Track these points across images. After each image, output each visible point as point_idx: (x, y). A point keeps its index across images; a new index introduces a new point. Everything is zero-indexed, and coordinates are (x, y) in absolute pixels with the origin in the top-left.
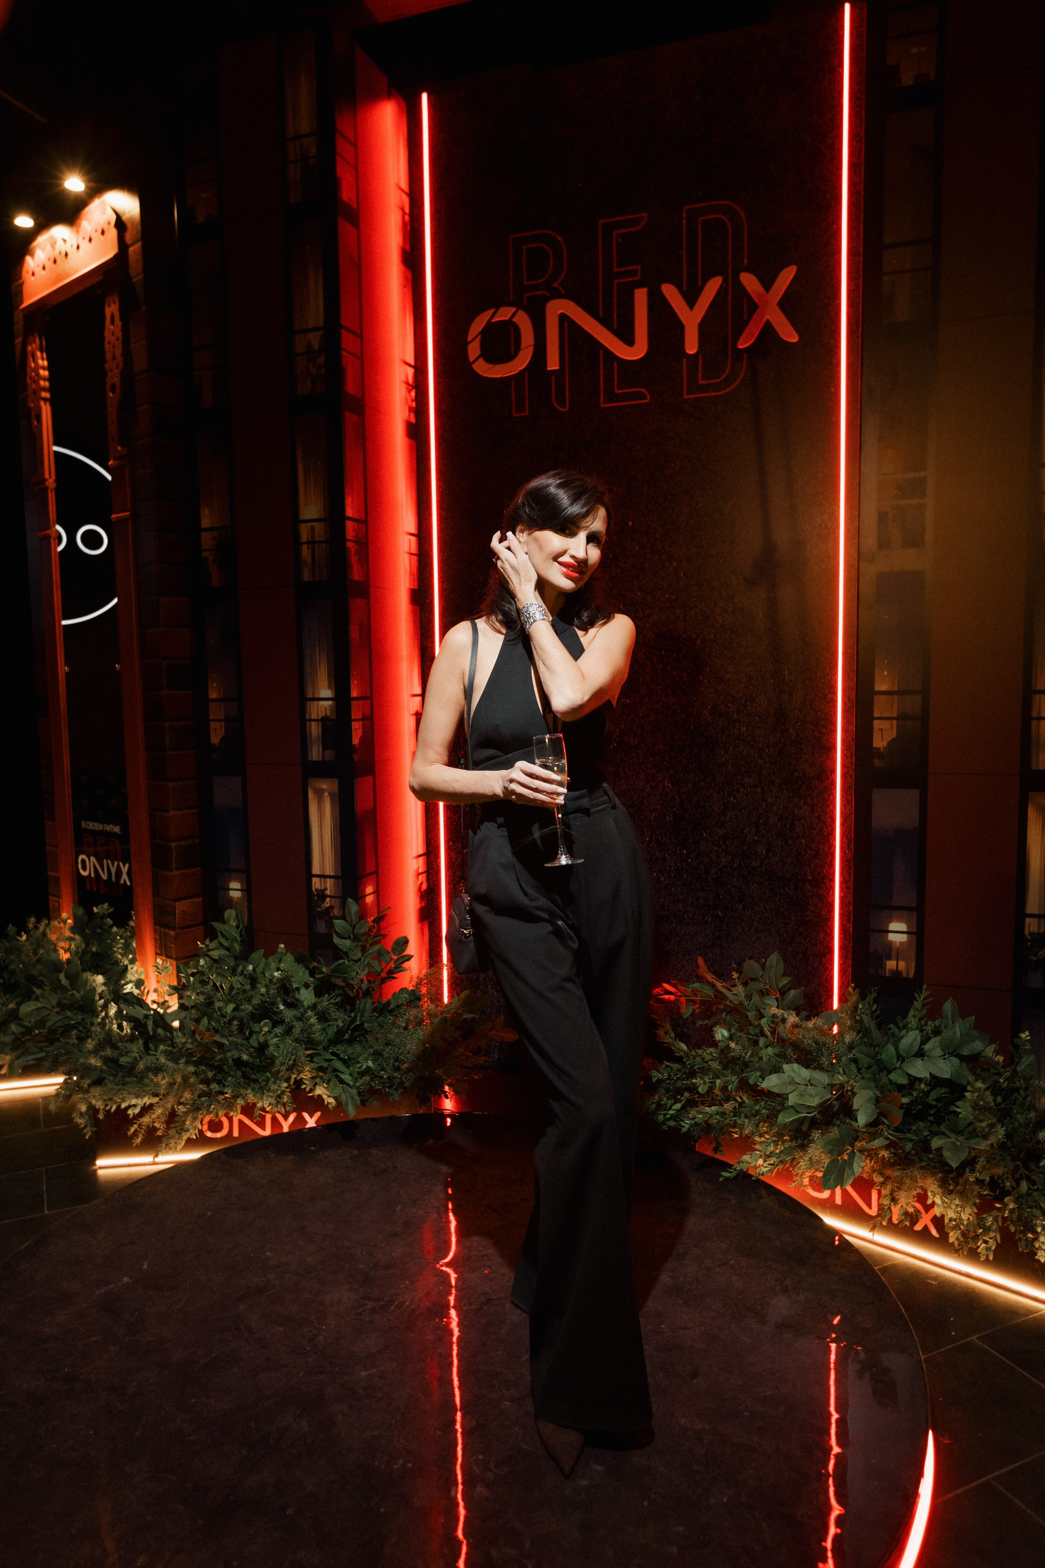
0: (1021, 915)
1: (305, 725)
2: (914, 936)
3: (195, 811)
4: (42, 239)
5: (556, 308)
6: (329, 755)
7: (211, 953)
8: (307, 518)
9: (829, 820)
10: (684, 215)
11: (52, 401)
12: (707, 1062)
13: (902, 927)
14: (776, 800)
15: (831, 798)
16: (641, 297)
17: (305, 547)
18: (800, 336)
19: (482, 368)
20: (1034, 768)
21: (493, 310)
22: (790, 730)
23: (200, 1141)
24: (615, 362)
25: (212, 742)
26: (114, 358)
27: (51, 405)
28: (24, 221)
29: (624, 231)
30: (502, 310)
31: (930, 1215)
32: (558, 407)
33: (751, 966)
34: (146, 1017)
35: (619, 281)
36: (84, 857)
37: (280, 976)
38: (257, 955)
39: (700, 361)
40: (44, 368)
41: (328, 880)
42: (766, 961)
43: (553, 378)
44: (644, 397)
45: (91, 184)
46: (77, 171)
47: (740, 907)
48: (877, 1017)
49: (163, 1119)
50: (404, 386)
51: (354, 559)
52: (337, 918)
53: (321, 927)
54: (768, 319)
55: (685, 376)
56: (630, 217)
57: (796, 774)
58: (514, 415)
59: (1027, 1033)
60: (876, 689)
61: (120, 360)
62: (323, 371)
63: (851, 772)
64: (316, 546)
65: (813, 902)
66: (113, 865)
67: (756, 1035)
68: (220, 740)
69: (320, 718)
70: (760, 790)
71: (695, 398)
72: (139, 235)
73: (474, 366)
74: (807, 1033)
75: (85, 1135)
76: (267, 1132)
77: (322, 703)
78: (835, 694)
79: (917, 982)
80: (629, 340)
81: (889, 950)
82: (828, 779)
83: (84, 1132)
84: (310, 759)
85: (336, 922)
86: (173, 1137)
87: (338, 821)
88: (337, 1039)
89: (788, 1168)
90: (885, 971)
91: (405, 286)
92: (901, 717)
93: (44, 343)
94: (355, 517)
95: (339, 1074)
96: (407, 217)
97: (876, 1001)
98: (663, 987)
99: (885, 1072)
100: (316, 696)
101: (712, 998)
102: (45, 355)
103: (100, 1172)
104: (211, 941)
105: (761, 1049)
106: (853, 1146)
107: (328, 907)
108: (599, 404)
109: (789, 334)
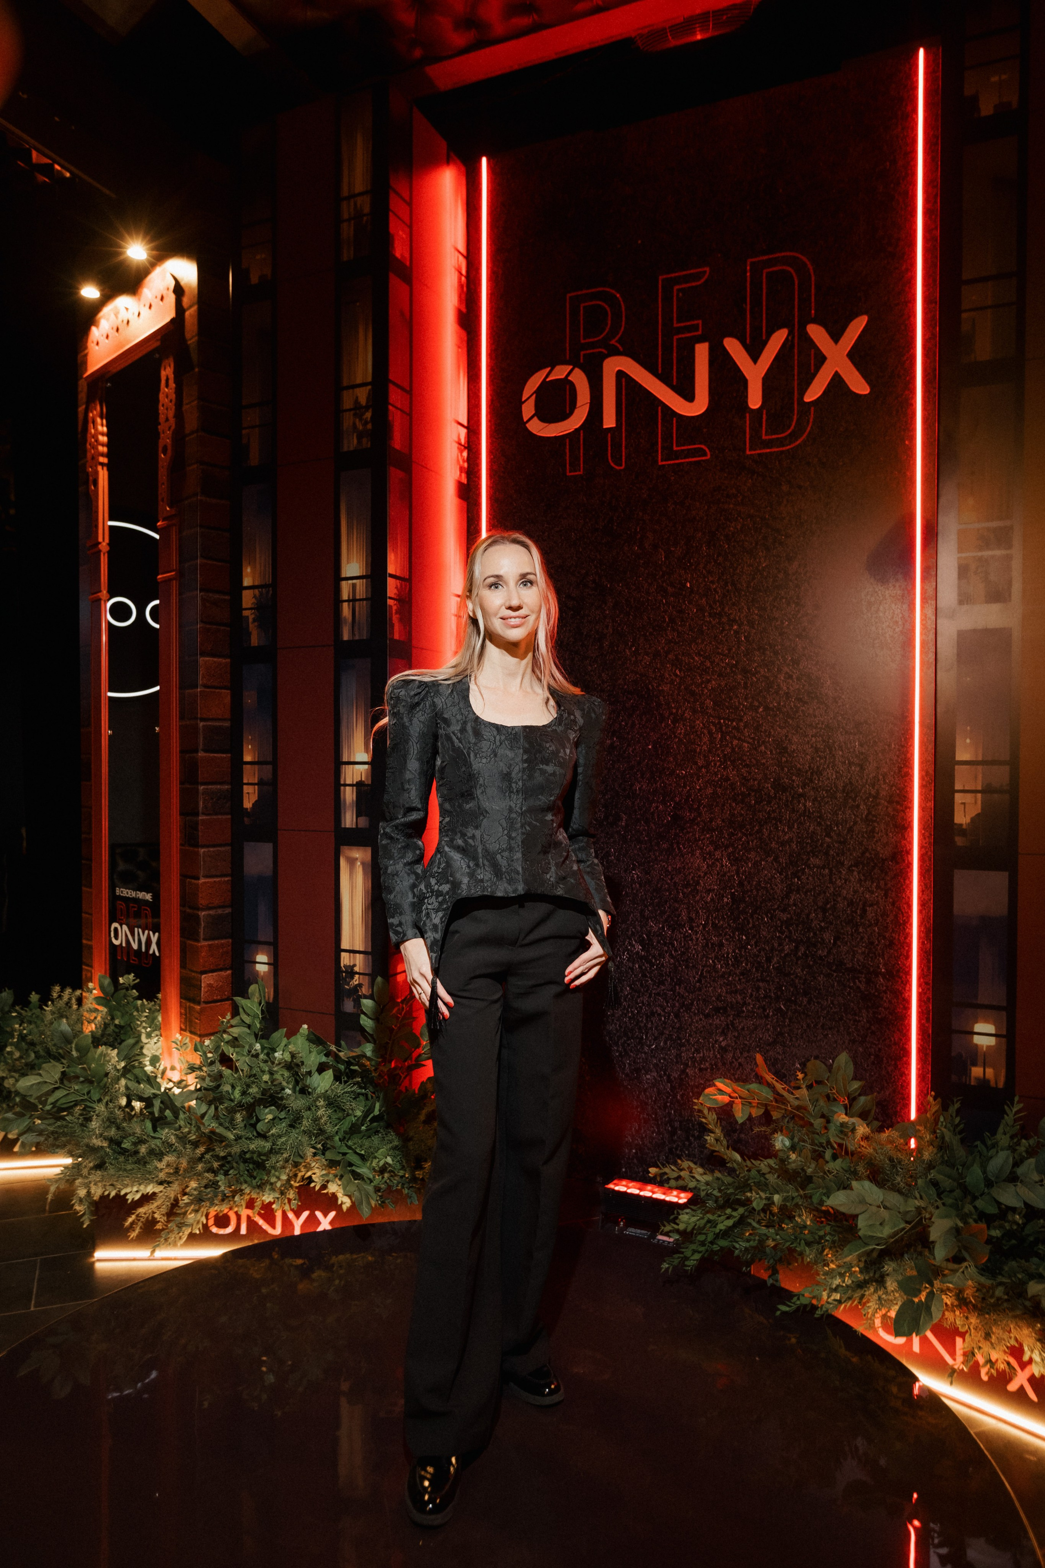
1: (339, 790)
2: (1004, 1040)
3: (226, 879)
4: (107, 310)
5: (613, 366)
6: (363, 822)
7: (231, 1030)
8: (348, 575)
9: (905, 906)
10: (748, 268)
11: (110, 467)
12: (764, 1174)
13: (990, 1028)
14: (846, 880)
15: (907, 882)
16: (702, 352)
17: (345, 605)
18: (871, 389)
19: (537, 427)
21: (548, 369)
22: (861, 807)
23: (205, 1237)
24: (675, 419)
25: (245, 806)
26: (167, 420)
27: (108, 470)
28: (90, 292)
29: (683, 286)
30: (558, 368)
31: (1027, 1373)
32: (614, 466)
33: (816, 1066)
34: (155, 1096)
35: (680, 336)
36: (115, 925)
38: (279, 1035)
39: (764, 416)
40: (103, 434)
41: (358, 955)
42: (833, 1061)
43: (609, 435)
44: (705, 454)
45: (154, 252)
46: (140, 240)
47: (805, 1000)
48: (960, 1133)
49: (164, 1210)
50: (457, 445)
51: (395, 618)
52: (366, 997)
53: (349, 1006)
54: (837, 372)
55: (748, 431)
56: (692, 271)
57: (867, 855)
58: (568, 474)
60: (957, 759)
61: (172, 421)
62: (369, 426)
63: (929, 853)
64: (357, 604)
65: (887, 998)
66: (143, 933)
67: (821, 1145)
68: (253, 804)
69: (355, 783)
70: (827, 871)
71: (759, 454)
72: (196, 299)
73: (527, 425)
74: (879, 1147)
75: (83, 1223)
76: (278, 1231)
77: (357, 767)
78: (912, 768)
79: (1007, 1094)
80: (689, 395)
81: (974, 1056)
82: (904, 861)
83: (81, 1220)
84: (343, 826)
85: (364, 1001)
86: (172, 1231)
87: (370, 892)
88: (354, 1129)
89: (857, 1306)
90: (970, 1079)
91: (459, 347)
92: (987, 790)
93: (105, 410)
94: (398, 574)
95: (354, 1168)
96: (463, 278)
97: (958, 1112)
98: (715, 1085)
99: (969, 1198)
100: (352, 760)
101: (772, 1101)
102: (104, 421)
103: (98, 1266)
104: (233, 1017)
105: (827, 1162)
106: (932, 1285)
107: (356, 985)
108: (657, 461)
109: (859, 386)
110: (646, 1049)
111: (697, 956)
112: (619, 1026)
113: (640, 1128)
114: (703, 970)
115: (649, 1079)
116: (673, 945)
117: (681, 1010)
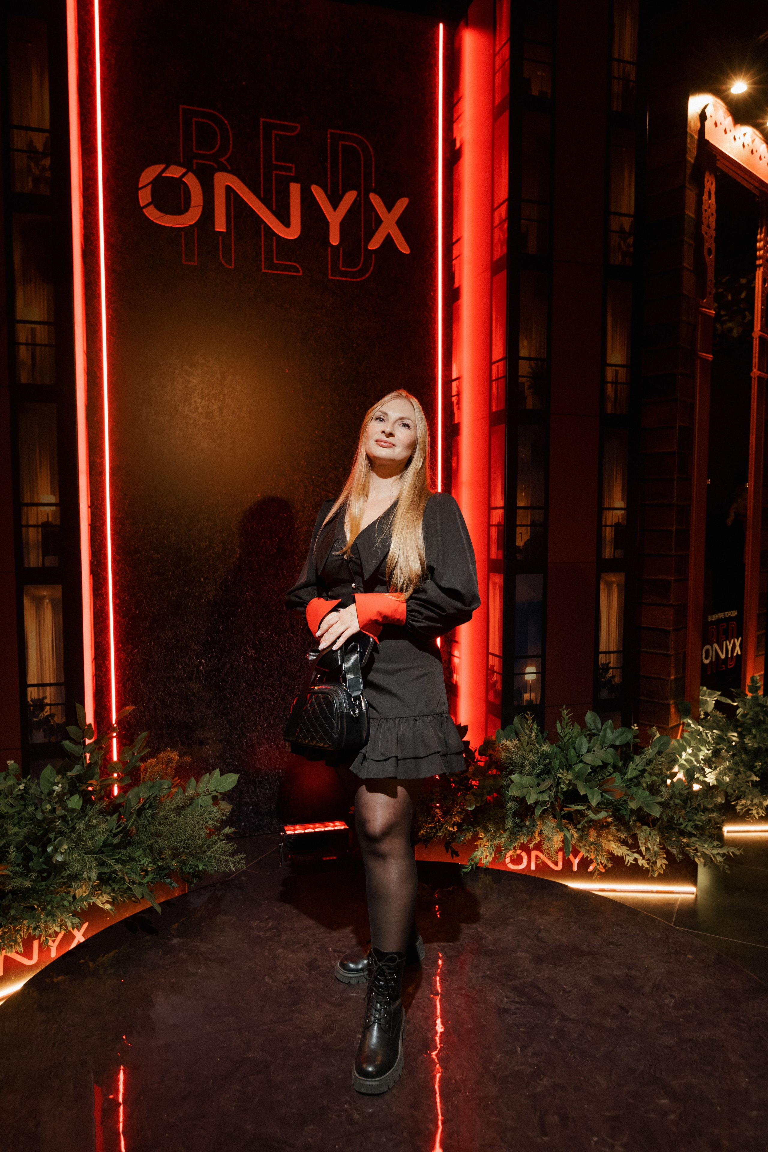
0: (597, 653)
1: (21, 532)
2: (540, 675)
5: (223, 180)
6: (51, 561)
8: (26, 318)
10: (329, 135)
16: (295, 190)
17: (22, 348)
18: (411, 250)
19: (152, 214)
20: (603, 557)
21: (163, 165)
24: (274, 238)
30: (173, 167)
32: (225, 264)
35: (278, 172)
37: (60, 789)
39: (341, 253)
41: (48, 688)
43: (220, 237)
44: (298, 271)
54: (389, 233)
55: (329, 260)
56: (286, 123)
59: (636, 725)
60: (518, 505)
62: (47, 174)
64: (38, 349)
69: (40, 523)
71: (337, 280)
73: (144, 210)
77: (42, 508)
80: (285, 221)
81: (525, 687)
84: (26, 566)
85: (69, 728)
87: (61, 626)
90: (523, 702)
92: (533, 525)
100: (36, 501)
107: (48, 716)
108: (261, 269)
109: (404, 248)
110: (259, 728)
111: (298, 652)
112: (238, 715)
113: (256, 790)
114: (302, 662)
115: (262, 750)
116: (279, 646)
117: (286, 694)
